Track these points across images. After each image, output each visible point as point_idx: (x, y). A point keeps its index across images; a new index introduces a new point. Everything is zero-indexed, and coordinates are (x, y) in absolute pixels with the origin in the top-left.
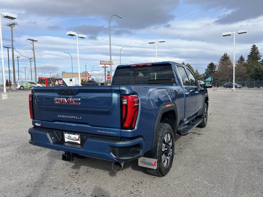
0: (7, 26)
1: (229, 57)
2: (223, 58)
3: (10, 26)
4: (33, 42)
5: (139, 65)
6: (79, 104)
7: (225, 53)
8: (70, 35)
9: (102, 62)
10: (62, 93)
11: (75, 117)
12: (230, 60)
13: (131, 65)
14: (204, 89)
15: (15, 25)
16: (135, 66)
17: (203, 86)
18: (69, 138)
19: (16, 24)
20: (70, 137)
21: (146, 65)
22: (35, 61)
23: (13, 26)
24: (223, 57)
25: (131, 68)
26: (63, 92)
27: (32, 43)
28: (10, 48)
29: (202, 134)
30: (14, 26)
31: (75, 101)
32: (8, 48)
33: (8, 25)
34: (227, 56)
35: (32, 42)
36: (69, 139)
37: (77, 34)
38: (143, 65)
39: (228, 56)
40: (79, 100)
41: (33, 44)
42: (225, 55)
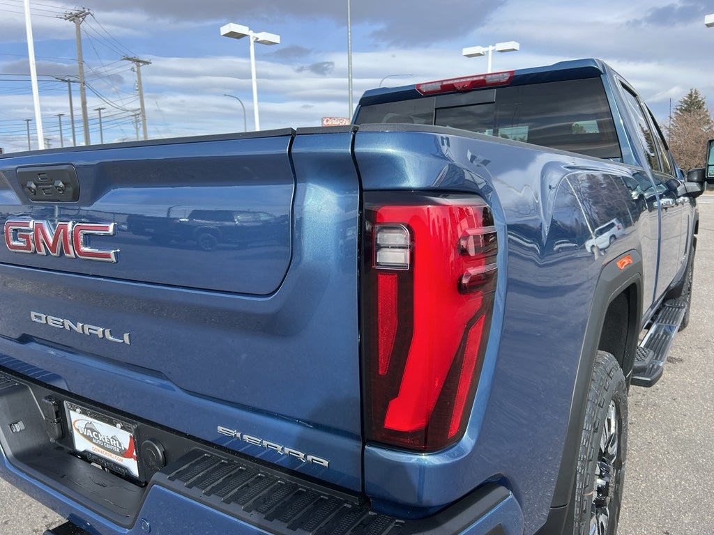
0: (66, 19)
1: (703, 103)
2: (685, 106)
3: (73, 20)
4: (138, 66)
5: (452, 85)
6: (108, 256)
7: (691, 90)
8: (232, 35)
9: (327, 121)
10: (30, 188)
11: (104, 332)
12: (706, 111)
13: (419, 85)
14: (699, 190)
15: (85, 15)
16: (438, 86)
17: (695, 179)
18: (89, 433)
19: (87, 14)
20: (92, 430)
21: (483, 81)
22: (144, 119)
23: (81, 19)
24: (686, 102)
25: (420, 97)
26: (33, 186)
27: (136, 70)
28: (73, 82)
29: (681, 360)
30: (83, 19)
31: (89, 239)
32: (69, 81)
33: (68, 16)
34: (696, 98)
35: (134, 65)
36: (90, 439)
37: (251, 33)
38: (473, 82)
39: (700, 99)
40: (106, 229)
41: (139, 73)
42: (691, 96)
